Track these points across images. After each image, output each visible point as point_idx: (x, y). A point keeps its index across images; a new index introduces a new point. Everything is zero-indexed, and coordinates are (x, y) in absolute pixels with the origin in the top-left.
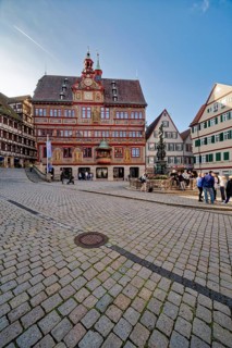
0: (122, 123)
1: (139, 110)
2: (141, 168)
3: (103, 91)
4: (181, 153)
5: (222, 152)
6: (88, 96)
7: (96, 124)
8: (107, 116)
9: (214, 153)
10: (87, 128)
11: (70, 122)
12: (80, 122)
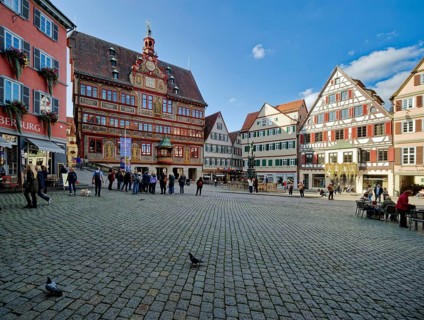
0: (184, 120)
1: (199, 109)
2: (199, 169)
3: (167, 80)
4: (230, 156)
5: (267, 159)
6: (150, 83)
7: (157, 117)
8: (170, 111)
9: (261, 160)
10: (148, 121)
11: (127, 110)
12: (140, 111)
